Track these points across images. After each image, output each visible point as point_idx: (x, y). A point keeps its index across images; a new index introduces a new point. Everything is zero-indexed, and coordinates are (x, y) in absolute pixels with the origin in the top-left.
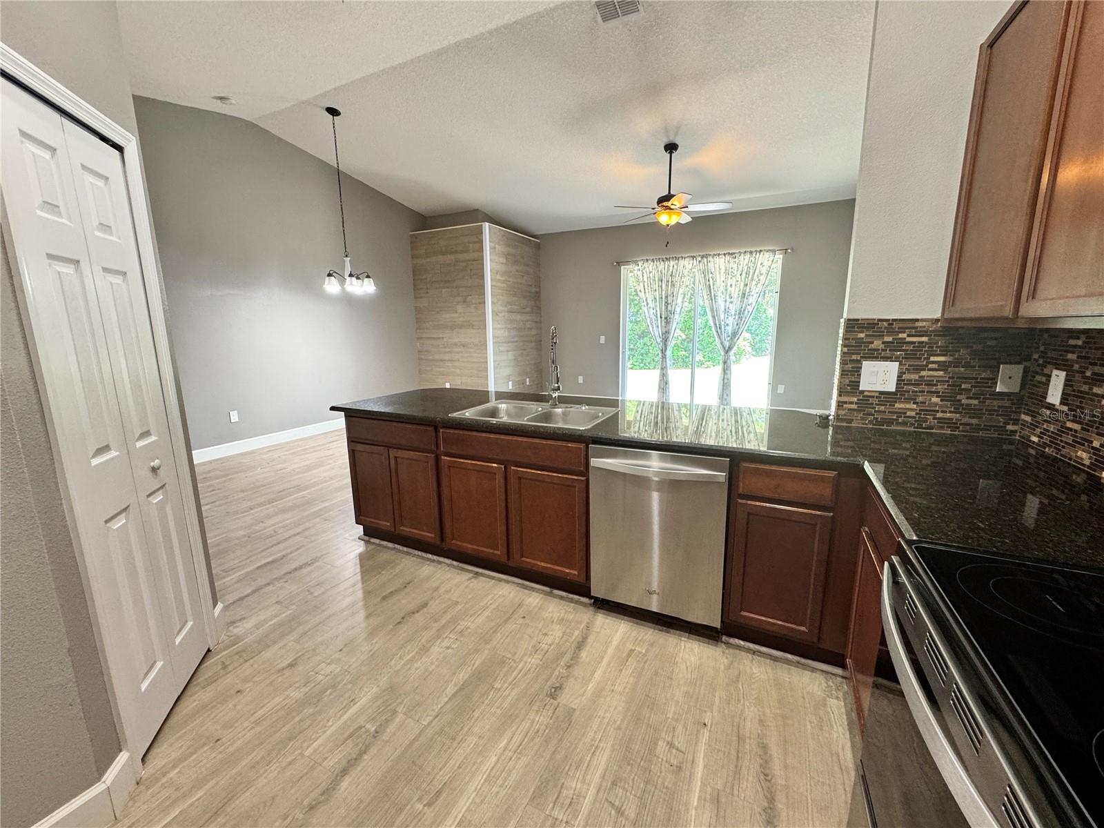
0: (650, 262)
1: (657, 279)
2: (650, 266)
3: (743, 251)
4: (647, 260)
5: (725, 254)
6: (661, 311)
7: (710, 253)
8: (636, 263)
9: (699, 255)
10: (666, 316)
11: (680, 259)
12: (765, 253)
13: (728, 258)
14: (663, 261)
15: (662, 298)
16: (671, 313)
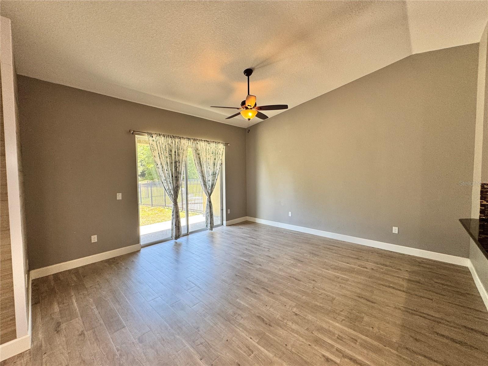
0: (162, 136)
1: (167, 149)
2: (162, 140)
3: (212, 141)
4: (160, 135)
5: (204, 141)
6: (172, 172)
7: (198, 139)
8: (151, 135)
9: (192, 139)
10: (176, 176)
11: (182, 138)
12: (221, 144)
13: (206, 143)
14: (171, 137)
15: (172, 163)
16: (179, 174)
